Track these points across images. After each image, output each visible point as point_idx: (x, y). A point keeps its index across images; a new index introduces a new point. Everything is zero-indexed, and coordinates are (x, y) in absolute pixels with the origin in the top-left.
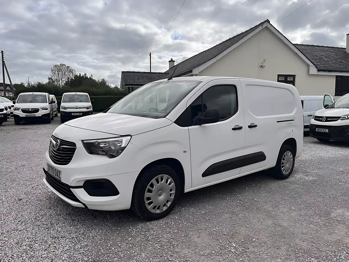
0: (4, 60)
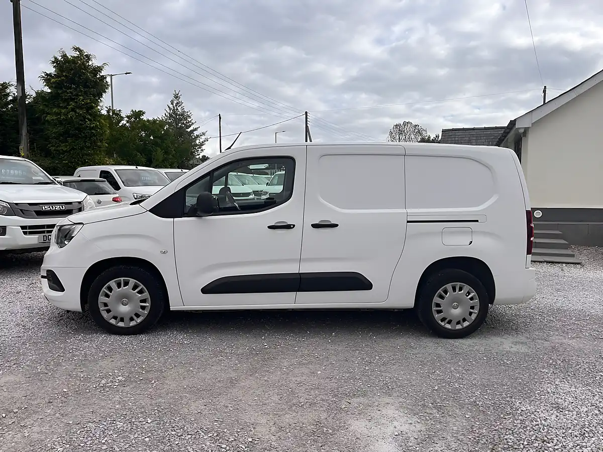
0: (308, 125)
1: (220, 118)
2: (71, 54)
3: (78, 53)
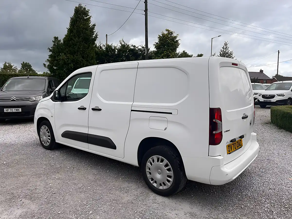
1: (279, 53)
3: (167, 32)
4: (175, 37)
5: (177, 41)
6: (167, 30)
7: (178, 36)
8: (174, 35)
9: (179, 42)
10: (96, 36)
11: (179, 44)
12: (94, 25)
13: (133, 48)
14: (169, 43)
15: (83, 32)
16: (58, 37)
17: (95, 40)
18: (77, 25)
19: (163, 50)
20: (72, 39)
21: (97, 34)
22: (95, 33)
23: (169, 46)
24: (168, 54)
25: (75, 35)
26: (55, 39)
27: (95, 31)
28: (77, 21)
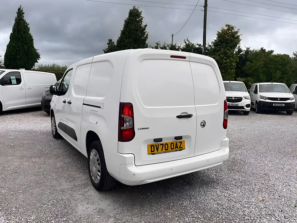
2: (226, 28)
3: (227, 27)
4: (236, 33)
5: (238, 37)
6: (227, 26)
7: (240, 31)
8: (235, 30)
9: (240, 37)
10: (147, 36)
11: (240, 40)
12: (146, 26)
13: (198, 47)
14: (227, 39)
15: (133, 33)
16: (112, 40)
17: (146, 40)
18: (129, 27)
19: (220, 47)
20: (123, 40)
21: (147, 34)
22: (146, 33)
23: (227, 43)
24: (226, 51)
25: (127, 37)
26: (109, 42)
27: (146, 32)
28: (129, 23)
